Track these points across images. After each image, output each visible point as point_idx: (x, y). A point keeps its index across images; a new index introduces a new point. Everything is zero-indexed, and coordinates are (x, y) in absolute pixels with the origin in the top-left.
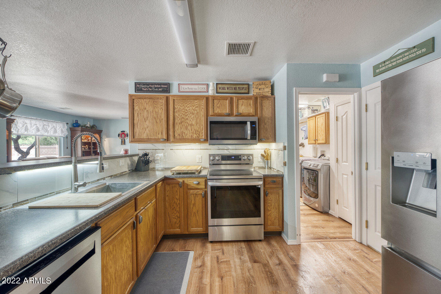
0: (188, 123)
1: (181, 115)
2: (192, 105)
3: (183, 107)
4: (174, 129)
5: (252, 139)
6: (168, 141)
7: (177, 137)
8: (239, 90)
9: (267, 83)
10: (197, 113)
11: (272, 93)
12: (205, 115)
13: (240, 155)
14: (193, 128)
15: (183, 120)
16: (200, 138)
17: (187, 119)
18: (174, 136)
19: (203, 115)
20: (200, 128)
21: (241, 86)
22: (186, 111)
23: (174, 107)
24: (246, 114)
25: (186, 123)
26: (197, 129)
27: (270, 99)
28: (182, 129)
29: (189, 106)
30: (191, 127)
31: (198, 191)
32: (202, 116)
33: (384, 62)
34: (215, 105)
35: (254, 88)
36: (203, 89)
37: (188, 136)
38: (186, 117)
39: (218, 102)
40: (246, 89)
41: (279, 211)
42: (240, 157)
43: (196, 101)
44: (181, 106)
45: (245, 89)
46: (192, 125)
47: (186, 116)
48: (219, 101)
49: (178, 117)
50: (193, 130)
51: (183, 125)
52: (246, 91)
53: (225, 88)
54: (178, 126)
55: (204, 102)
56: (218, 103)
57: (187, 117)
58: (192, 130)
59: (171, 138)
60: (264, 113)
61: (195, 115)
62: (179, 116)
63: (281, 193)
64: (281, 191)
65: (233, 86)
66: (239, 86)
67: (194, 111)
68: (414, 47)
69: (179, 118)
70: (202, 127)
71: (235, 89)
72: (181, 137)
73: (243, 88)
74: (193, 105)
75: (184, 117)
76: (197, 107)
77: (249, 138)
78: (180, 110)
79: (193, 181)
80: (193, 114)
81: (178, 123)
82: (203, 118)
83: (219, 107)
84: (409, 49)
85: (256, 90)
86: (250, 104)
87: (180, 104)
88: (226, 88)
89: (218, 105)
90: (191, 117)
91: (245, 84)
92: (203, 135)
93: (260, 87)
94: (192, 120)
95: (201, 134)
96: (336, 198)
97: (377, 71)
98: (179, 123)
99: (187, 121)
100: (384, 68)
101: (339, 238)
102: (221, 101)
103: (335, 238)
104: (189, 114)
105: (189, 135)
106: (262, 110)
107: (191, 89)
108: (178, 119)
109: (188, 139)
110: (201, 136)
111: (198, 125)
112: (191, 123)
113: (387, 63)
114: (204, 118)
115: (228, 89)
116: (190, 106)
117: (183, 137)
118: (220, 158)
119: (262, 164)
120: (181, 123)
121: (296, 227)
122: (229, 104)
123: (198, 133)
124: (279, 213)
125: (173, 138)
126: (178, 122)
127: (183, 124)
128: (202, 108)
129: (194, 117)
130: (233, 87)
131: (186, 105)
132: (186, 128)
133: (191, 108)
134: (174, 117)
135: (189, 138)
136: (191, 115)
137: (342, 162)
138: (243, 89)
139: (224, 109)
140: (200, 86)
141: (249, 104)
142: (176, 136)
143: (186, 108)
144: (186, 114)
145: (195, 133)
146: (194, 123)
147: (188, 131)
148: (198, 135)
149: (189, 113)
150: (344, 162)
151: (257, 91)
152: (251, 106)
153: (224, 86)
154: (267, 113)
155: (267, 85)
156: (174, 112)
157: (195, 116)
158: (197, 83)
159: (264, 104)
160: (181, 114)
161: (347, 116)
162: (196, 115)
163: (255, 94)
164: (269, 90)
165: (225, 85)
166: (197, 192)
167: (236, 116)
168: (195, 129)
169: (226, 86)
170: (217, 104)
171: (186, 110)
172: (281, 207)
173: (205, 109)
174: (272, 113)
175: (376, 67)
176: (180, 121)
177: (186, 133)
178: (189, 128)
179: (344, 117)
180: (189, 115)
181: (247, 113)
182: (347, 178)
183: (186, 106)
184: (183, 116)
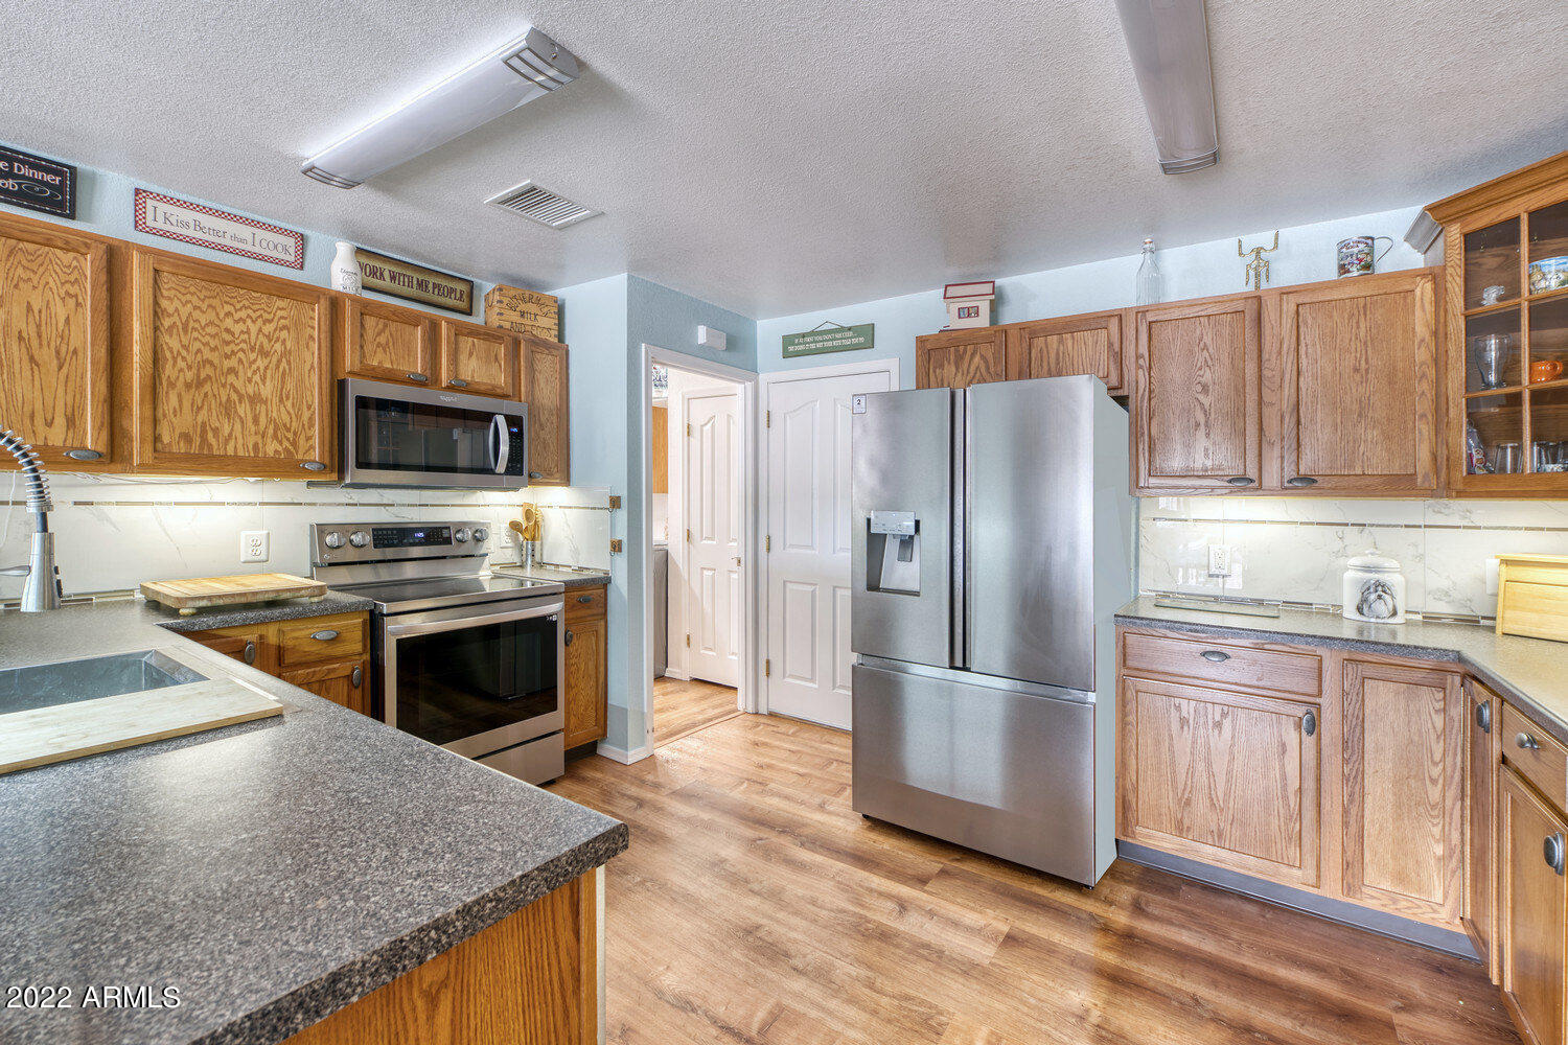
0: (236, 391)
1: (199, 351)
2: (258, 313)
3: (211, 315)
4: (155, 409)
5: (509, 471)
6: (112, 460)
7: (170, 444)
8: (436, 292)
9: (547, 303)
10: (286, 353)
11: (561, 337)
12: (324, 366)
13: (447, 525)
14: (263, 414)
15: (208, 370)
16: (300, 457)
17: (232, 370)
18: (157, 439)
19: (312, 366)
20: (299, 417)
21: (443, 282)
22: (228, 337)
23: (156, 303)
24: (483, 388)
25: (224, 386)
26: (286, 419)
27: (555, 352)
28: (204, 411)
29: (243, 314)
30: (253, 409)
31: (331, 666)
32: (307, 367)
33: (803, 336)
34: (370, 333)
35: (504, 305)
36: (280, 249)
37: (241, 444)
38: (227, 364)
39: (381, 326)
40: (461, 297)
41: (597, 681)
42: (445, 534)
43: (280, 303)
44: (195, 308)
45: (458, 295)
46: (255, 399)
47: (227, 357)
48: (385, 326)
49: (179, 353)
50: (263, 420)
51: (206, 395)
52: (463, 305)
53: (381, 274)
54: (179, 395)
55: (318, 313)
56: (383, 331)
57: (233, 362)
58: (256, 421)
59: (137, 449)
60: (537, 393)
61: (274, 360)
62: (184, 353)
63: (602, 631)
64: (603, 623)
65: (416, 276)
66: (438, 281)
67: (270, 341)
68: (850, 329)
69: (184, 359)
70: (306, 415)
71: (420, 284)
72: (194, 449)
73: (452, 291)
74: (266, 316)
75: (216, 362)
76: (285, 327)
77: (501, 467)
78: (191, 324)
79: (307, 632)
80: (264, 354)
81: (180, 384)
82: (315, 379)
83: (385, 347)
84: (842, 329)
85: (512, 313)
86: (497, 359)
87: (194, 299)
88: (386, 274)
89: (382, 339)
90: (254, 367)
91: (460, 279)
92: (312, 447)
93: (523, 307)
94: (257, 378)
95: (302, 441)
96: (686, 630)
97: (791, 348)
98: (188, 386)
99: (231, 378)
100: (801, 347)
101: (717, 718)
102: (393, 326)
103: (711, 720)
104: (243, 350)
105: (240, 441)
106: (532, 381)
107: (216, 233)
108: (181, 364)
109: (236, 459)
110: (301, 451)
111: (289, 404)
112: (250, 391)
113: (808, 339)
114: (320, 379)
115: (393, 278)
116: (249, 316)
117: (210, 446)
118: (368, 539)
119: (511, 556)
120: (200, 383)
121: (646, 711)
122: (423, 340)
123: (290, 436)
124: (597, 688)
125: (149, 448)
126: (181, 379)
127: (207, 387)
128: (311, 337)
129: (266, 368)
130: (415, 279)
131: (228, 308)
132: (228, 410)
133: (254, 329)
134: (155, 353)
135: (241, 453)
136: (253, 356)
137: (702, 540)
138: (453, 296)
139: (403, 358)
140: (261, 234)
141: (493, 355)
142: (166, 439)
143: (229, 322)
144: (228, 350)
145: (275, 436)
146: (267, 391)
147: (238, 426)
148: (286, 444)
149: (243, 345)
150: (708, 538)
151: (515, 317)
152: (500, 366)
153: (378, 264)
154: (546, 394)
155: (546, 310)
156: (156, 329)
157: (272, 366)
158: (251, 216)
159: (538, 366)
160: (197, 345)
161: (713, 426)
162: (279, 361)
163: (507, 325)
164: (550, 322)
165: (384, 262)
166: (330, 671)
167: (451, 388)
168: (270, 420)
169: (387, 268)
170: (379, 334)
171: (228, 330)
172: (602, 669)
173: (325, 344)
174: (560, 395)
175: (788, 340)
176: (189, 375)
177: (226, 430)
178: (243, 409)
179: (705, 428)
180: (241, 355)
181: (485, 384)
182: (713, 577)
183: (228, 314)
184: (207, 354)
